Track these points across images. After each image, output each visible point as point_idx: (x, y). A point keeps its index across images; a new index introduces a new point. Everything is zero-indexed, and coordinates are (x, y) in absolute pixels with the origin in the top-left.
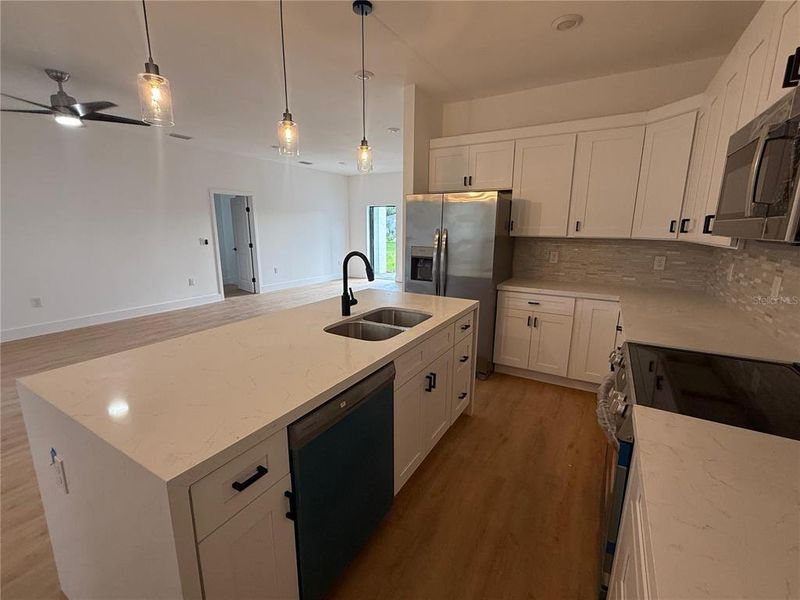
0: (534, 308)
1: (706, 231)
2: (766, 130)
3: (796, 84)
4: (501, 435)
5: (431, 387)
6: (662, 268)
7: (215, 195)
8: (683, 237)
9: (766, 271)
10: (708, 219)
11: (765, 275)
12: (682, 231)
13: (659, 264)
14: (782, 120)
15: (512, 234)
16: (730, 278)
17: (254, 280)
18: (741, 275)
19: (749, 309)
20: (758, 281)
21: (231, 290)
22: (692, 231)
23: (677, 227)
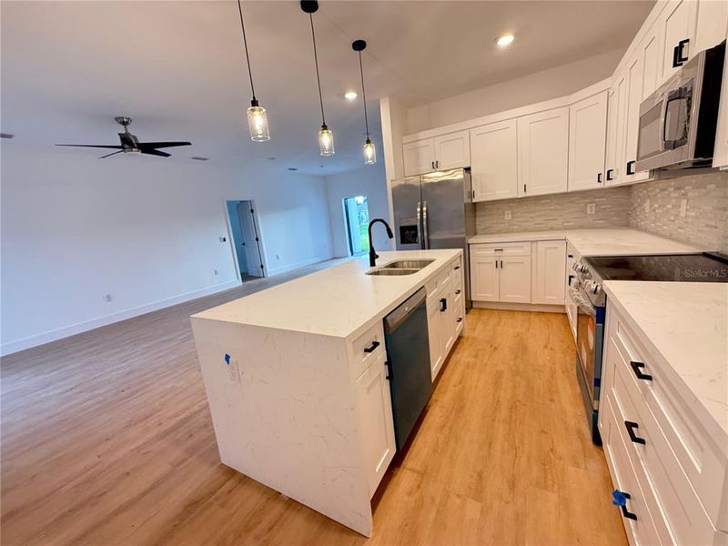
0: (499, 253)
1: (629, 173)
2: (666, 95)
3: (681, 64)
4: (491, 346)
5: (444, 308)
6: (593, 212)
7: (228, 202)
8: (608, 184)
9: (674, 198)
10: (629, 165)
11: (674, 201)
12: (608, 179)
13: (591, 209)
14: (676, 88)
15: (474, 201)
16: (647, 210)
17: (262, 267)
18: (656, 206)
19: (665, 228)
20: (670, 206)
21: (246, 276)
22: (616, 178)
23: (604, 177)
